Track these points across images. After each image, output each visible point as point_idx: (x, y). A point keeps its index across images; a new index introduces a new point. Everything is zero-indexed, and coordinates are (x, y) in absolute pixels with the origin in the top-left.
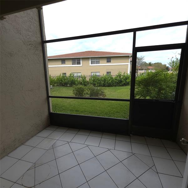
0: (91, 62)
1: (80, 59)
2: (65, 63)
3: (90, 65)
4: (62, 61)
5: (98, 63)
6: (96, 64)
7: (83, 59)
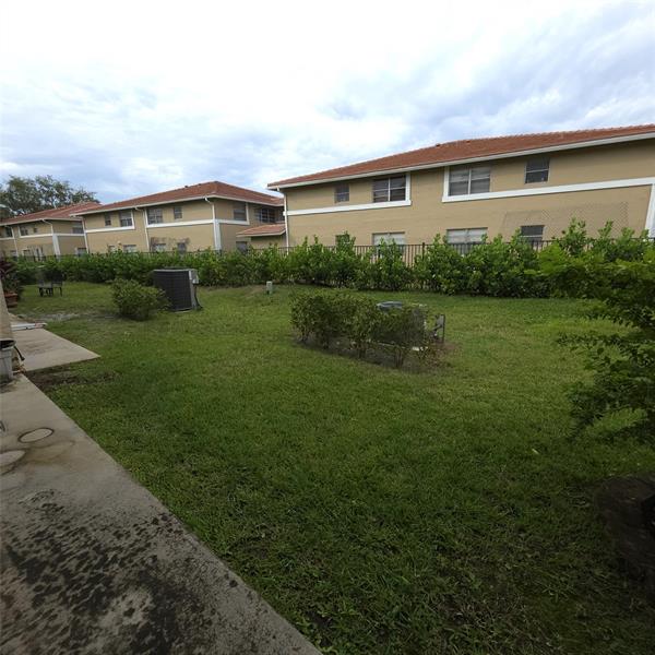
0: (451, 185)
1: (402, 176)
2: (347, 199)
3: (446, 198)
4: (338, 191)
5: (484, 186)
6: (471, 193)
7: (416, 174)
